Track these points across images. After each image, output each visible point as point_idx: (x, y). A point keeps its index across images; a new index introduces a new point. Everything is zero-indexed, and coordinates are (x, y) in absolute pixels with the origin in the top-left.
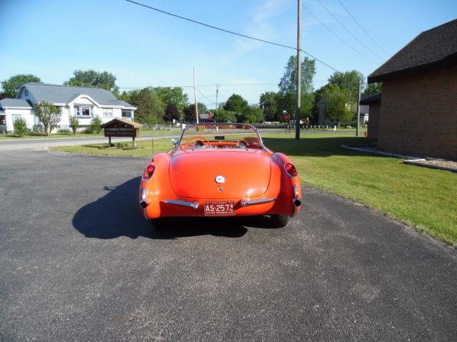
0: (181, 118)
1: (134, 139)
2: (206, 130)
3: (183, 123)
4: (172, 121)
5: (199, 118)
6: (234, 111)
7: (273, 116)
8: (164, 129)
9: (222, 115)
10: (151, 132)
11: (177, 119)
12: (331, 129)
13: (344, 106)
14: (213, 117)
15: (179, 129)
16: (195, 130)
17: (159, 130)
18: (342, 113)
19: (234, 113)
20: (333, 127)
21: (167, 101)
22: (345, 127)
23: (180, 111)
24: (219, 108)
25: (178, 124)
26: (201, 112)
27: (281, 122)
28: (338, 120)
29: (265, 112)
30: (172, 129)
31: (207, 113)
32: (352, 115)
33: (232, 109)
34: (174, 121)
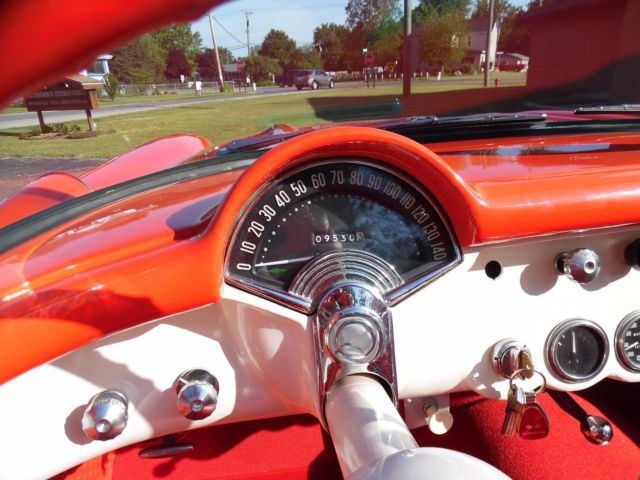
0: (194, 73)
1: (89, 114)
2: (236, 90)
3: (198, 80)
4: (179, 78)
5: (223, 71)
6: (276, 57)
7: (336, 63)
8: (166, 93)
9: (260, 64)
10: (143, 98)
11: (187, 74)
12: (432, 78)
13: (451, 39)
14: (246, 69)
15: (192, 92)
16: (218, 91)
17: (158, 93)
18: (447, 50)
19: (277, 60)
20: (437, 75)
21: (168, 46)
22: (452, 73)
23: (191, 62)
24: (252, 54)
25: (190, 84)
26: (224, 62)
27: (350, 72)
28: (441, 63)
29: (323, 57)
30: (180, 92)
31: (235, 62)
32: (463, 54)
33: (273, 55)
34: (182, 77)
